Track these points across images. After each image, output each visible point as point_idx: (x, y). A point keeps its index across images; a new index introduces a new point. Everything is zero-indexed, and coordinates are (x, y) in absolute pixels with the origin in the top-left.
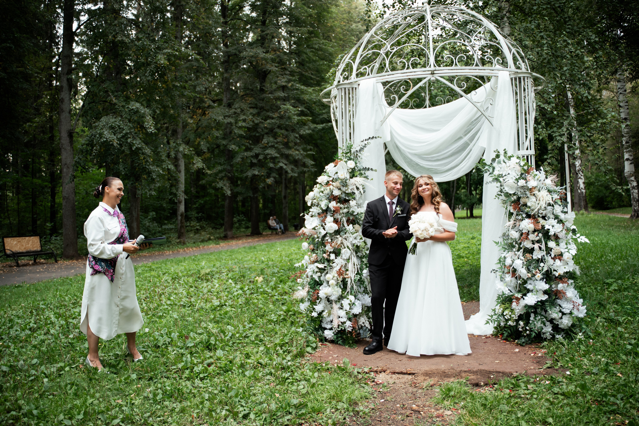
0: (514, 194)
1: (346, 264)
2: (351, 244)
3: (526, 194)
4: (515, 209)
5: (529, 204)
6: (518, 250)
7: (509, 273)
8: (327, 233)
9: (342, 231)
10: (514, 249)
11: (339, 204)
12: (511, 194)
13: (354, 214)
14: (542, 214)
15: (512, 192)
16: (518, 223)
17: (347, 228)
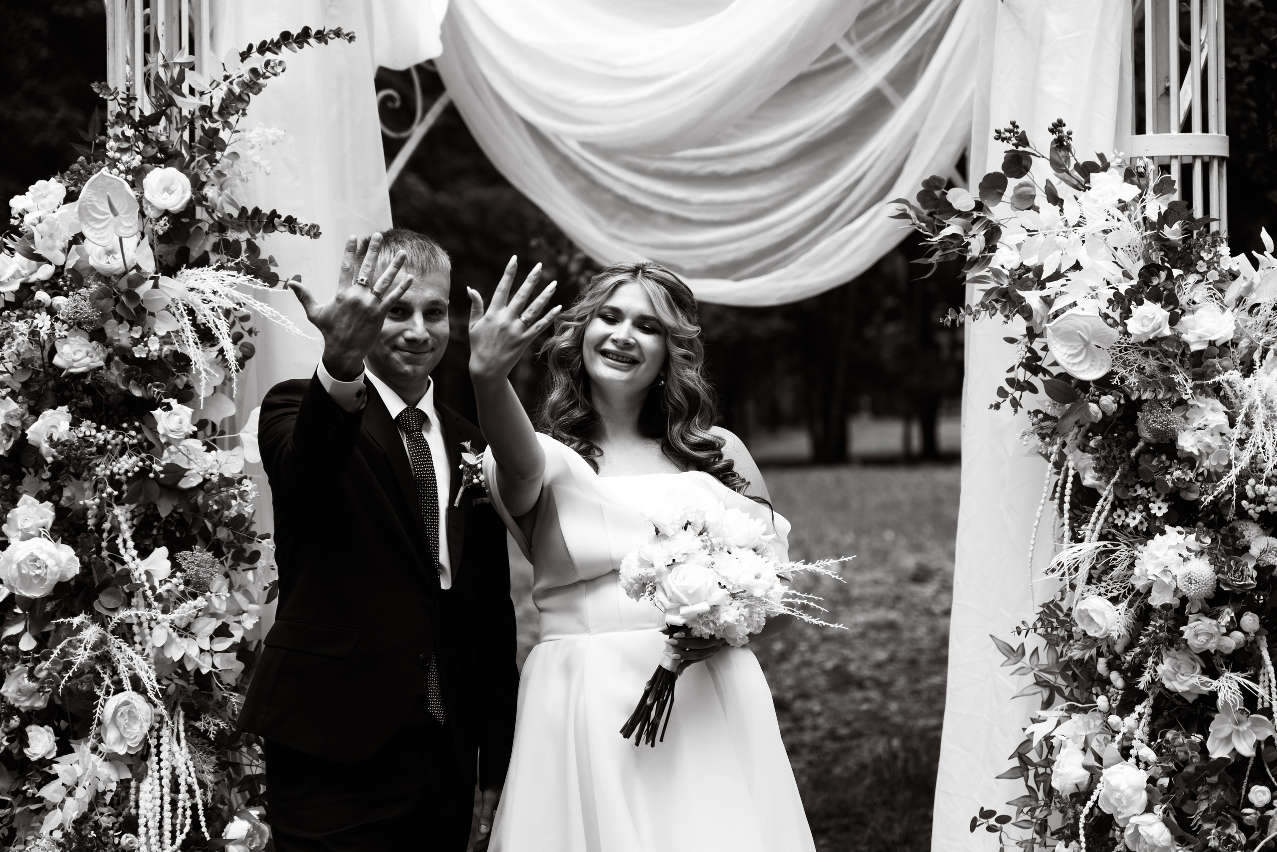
0: (1104, 384)
1: (124, 784)
2: (160, 662)
3: (1171, 387)
4: (1104, 471)
5: (1187, 442)
6: (1125, 709)
7: (1075, 836)
8: (11, 599)
9: (106, 585)
10: (1102, 702)
11: (87, 428)
12: (1084, 385)
13: (185, 484)
14: (1260, 500)
15: (1090, 372)
16: (1123, 552)
17: (138, 567)
